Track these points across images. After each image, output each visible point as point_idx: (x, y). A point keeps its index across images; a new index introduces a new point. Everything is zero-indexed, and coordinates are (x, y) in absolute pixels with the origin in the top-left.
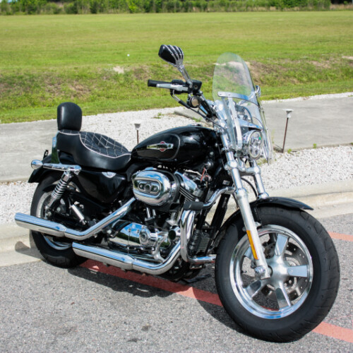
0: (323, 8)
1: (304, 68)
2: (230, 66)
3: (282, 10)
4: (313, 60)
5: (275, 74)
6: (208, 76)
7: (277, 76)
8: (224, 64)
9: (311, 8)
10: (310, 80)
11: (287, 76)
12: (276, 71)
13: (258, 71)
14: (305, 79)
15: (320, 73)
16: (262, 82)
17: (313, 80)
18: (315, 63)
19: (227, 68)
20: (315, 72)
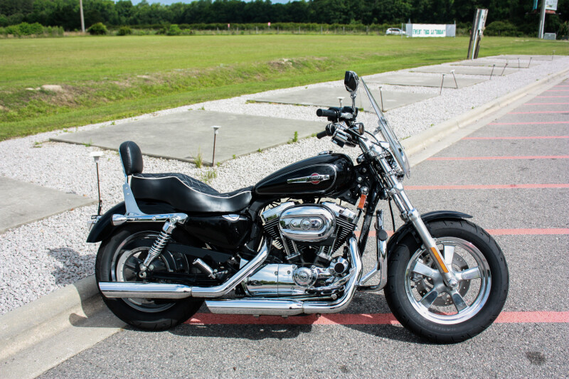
0: (57, 35)
1: (108, 88)
2: (45, 90)
3: (20, 37)
4: (114, 80)
5: (86, 95)
6: (25, 101)
7: (89, 97)
8: (39, 89)
9: (46, 35)
10: (118, 98)
11: (97, 96)
12: (87, 93)
13: (71, 94)
14: (113, 98)
15: (124, 91)
16: (77, 103)
17: (121, 98)
18: (117, 83)
19: (42, 91)
20: (120, 91)
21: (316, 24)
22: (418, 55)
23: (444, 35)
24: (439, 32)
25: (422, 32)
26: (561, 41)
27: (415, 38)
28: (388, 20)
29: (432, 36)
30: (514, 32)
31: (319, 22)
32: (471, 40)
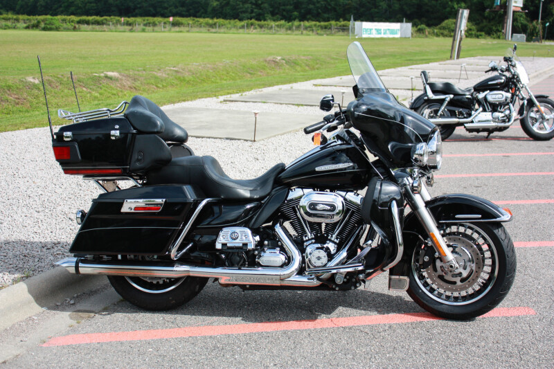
21: (221, 21)
22: (393, 55)
23: (398, 36)
24: (392, 32)
25: (374, 32)
26: (532, 43)
27: (365, 39)
28: (313, 16)
29: (385, 36)
30: (473, 33)
31: (225, 17)
32: (454, 40)
